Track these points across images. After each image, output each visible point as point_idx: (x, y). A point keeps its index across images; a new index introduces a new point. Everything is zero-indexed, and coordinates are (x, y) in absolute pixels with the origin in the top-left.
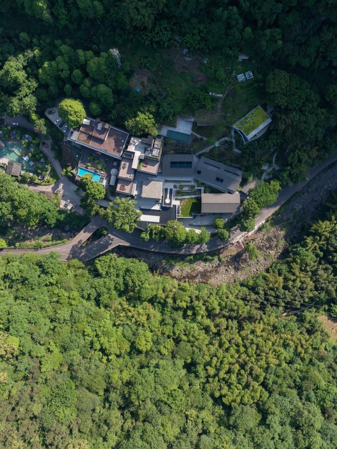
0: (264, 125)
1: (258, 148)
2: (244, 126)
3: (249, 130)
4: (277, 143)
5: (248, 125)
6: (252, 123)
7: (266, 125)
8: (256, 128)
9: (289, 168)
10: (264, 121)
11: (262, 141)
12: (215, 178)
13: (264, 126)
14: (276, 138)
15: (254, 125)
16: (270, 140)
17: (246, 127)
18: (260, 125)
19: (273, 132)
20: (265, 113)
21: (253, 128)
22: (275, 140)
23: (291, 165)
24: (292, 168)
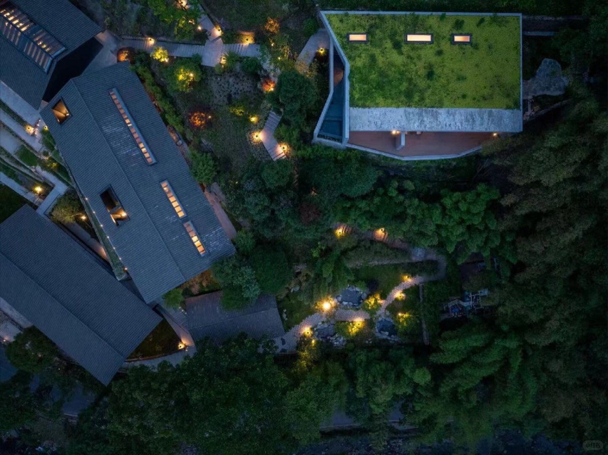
0: (471, 119)
1: (363, 205)
2: (377, 52)
3: (380, 87)
4: (461, 247)
5: (398, 59)
6: (419, 68)
7: (478, 128)
8: (421, 103)
9: (422, 377)
10: (482, 100)
11: (401, 191)
12: (101, 188)
13: (467, 128)
14: (477, 221)
15: (422, 83)
16: (437, 212)
17: (380, 60)
18: (454, 103)
19: (481, 187)
20: (513, 71)
21: (409, 95)
22: (461, 230)
23: (440, 372)
24: (434, 389)
